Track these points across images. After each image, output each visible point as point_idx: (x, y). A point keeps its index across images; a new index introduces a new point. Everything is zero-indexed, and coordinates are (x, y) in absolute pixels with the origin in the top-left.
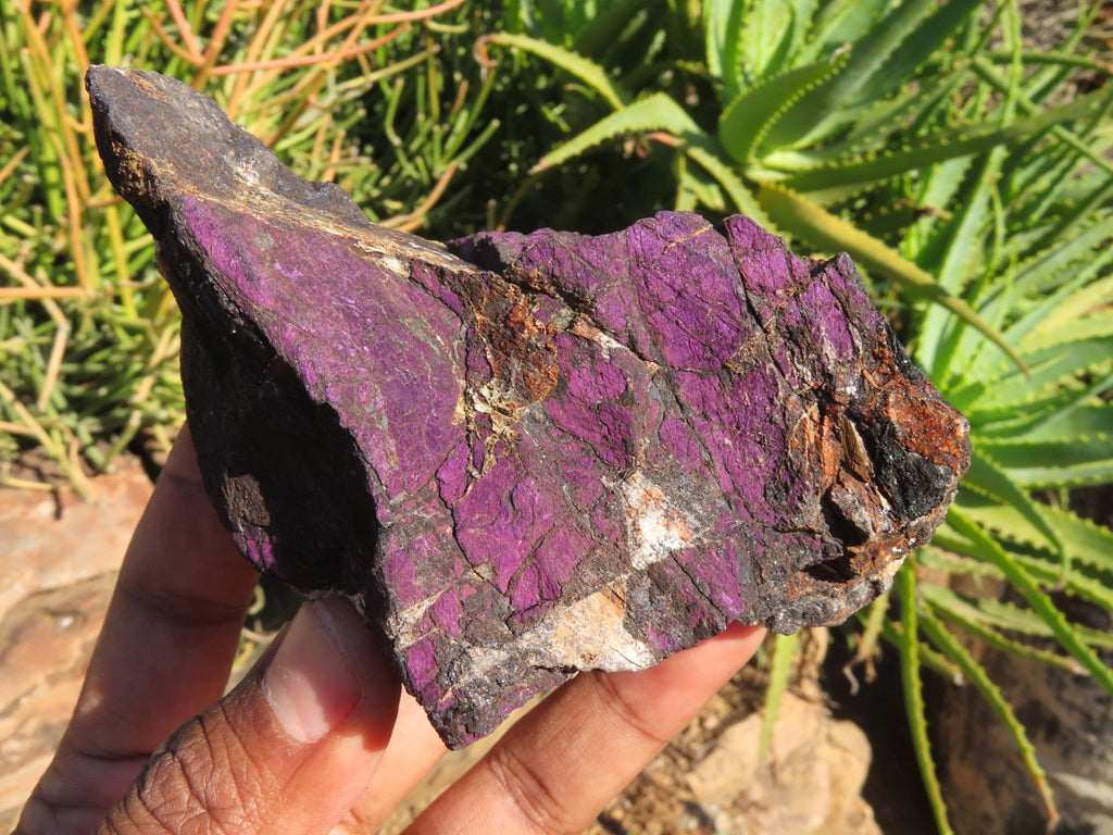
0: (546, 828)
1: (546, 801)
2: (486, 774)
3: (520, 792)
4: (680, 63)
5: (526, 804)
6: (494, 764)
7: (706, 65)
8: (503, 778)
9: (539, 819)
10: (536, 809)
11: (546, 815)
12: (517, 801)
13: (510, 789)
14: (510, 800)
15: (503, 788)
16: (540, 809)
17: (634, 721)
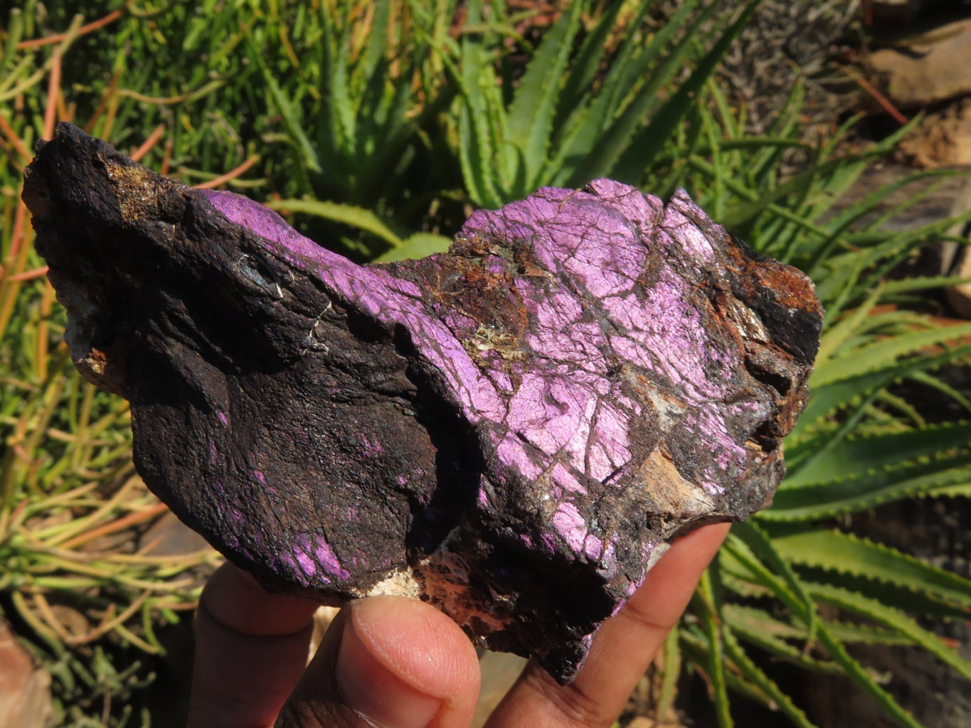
0: (588, 722)
1: (580, 700)
2: (526, 688)
3: (557, 697)
4: (444, 193)
5: (566, 707)
6: (530, 678)
7: (466, 192)
8: (541, 689)
9: (579, 716)
10: (574, 708)
11: (583, 710)
12: (557, 705)
13: (548, 695)
14: (550, 705)
15: (542, 697)
16: (577, 708)
17: (638, 617)
